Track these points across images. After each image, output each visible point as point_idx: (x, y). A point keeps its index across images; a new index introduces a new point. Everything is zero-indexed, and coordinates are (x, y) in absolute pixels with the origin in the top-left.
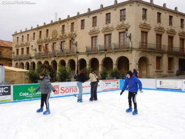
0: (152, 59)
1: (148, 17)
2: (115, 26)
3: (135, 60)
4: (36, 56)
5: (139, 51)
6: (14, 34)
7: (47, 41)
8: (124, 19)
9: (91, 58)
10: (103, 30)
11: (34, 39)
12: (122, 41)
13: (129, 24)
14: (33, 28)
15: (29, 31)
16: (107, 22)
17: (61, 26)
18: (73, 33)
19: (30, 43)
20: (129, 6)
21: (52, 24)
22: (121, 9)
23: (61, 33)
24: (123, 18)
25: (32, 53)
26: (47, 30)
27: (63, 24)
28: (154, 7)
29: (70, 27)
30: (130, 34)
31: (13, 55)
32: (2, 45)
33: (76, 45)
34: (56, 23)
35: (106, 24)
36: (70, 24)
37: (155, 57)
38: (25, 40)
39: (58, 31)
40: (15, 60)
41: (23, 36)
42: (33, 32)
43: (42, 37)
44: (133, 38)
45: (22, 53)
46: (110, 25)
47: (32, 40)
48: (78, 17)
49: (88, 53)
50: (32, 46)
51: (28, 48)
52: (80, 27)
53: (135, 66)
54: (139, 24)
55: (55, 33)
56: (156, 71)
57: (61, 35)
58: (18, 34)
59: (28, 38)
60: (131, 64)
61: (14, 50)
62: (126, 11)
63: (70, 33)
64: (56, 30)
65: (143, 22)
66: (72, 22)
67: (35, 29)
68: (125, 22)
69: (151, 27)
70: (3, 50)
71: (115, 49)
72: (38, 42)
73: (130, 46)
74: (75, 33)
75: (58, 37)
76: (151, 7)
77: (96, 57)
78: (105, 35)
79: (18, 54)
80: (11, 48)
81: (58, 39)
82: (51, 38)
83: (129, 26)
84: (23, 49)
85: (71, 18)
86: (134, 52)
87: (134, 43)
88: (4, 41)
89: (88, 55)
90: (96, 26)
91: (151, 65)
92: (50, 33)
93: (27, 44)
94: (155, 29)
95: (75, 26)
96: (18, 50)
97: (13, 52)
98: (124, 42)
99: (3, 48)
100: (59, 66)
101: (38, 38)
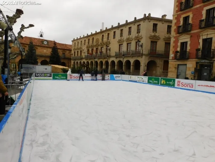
0: (160, 63)
1: (158, 30)
2: (134, 37)
3: (144, 63)
4: (86, 58)
5: (148, 56)
6: (73, 40)
7: (92, 46)
8: (140, 32)
9: (118, 60)
10: (126, 40)
11: (85, 45)
12: (137, 48)
13: (142, 36)
14: (85, 36)
15: (82, 38)
16: (129, 34)
17: (101, 36)
18: (109, 41)
19: (82, 48)
20: (143, 22)
21: (97, 34)
22: (138, 24)
23: (101, 40)
24: (138, 31)
25: (83, 55)
26: (93, 38)
27: (103, 34)
28: (164, 21)
29: (107, 37)
30: (142, 44)
31: (72, 56)
32: (66, 48)
33: (110, 50)
34: (98, 33)
35: (129, 35)
36: (107, 34)
37: (163, 61)
38: (80, 45)
39: (99, 39)
40: (73, 60)
41: (78, 42)
42: (84, 40)
43: (90, 43)
44: (144, 47)
45: (78, 55)
46: (131, 36)
47: (84, 45)
48: (112, 30)
49: (117, 56)
50: (83, 50)
51: (81, 51)
52: (113, 37)
53: (143, 67)
54: (149, 36)
55: (97, 40)
56: (163, 72)
57: (101, 42)
58: (75, 40)
59: (81, 44)
60: (141, 65)
61: (73, 52)
62: (141, 26)
63: (107, 41)
64: (98, 38)
65: (153, 34)
66: (108, 33)
67: (86, 37)
68: (140, 34)
69: (160, 38)
70: (66, 52)
71: (132, 54)
72: (87, 47)
73: (141, 53)
74: (109, 42)
75: (99, 44)
76: (161, 22)
77: (122, 60)
78: (128, 44)
79: (75, 55)
80: (71, 50)
81: (99, 45)
82: (95, 44)
83: (142, 37)
84: (78, 52)
85: (108, 29)
86: (144, 57)
87: (144, 51)
88: (67, 45)
89: (117, 58)
90: (122, 36)
91: (159, 67)
92: (95, 40)
93: (81, 48)
94: (164, 39)
95: (110, 36)
96: (75, 52)
97: (72, 53)
98: (138, 49)
99: (66, 51)
100: (99, 65)
101: (87, 44)
